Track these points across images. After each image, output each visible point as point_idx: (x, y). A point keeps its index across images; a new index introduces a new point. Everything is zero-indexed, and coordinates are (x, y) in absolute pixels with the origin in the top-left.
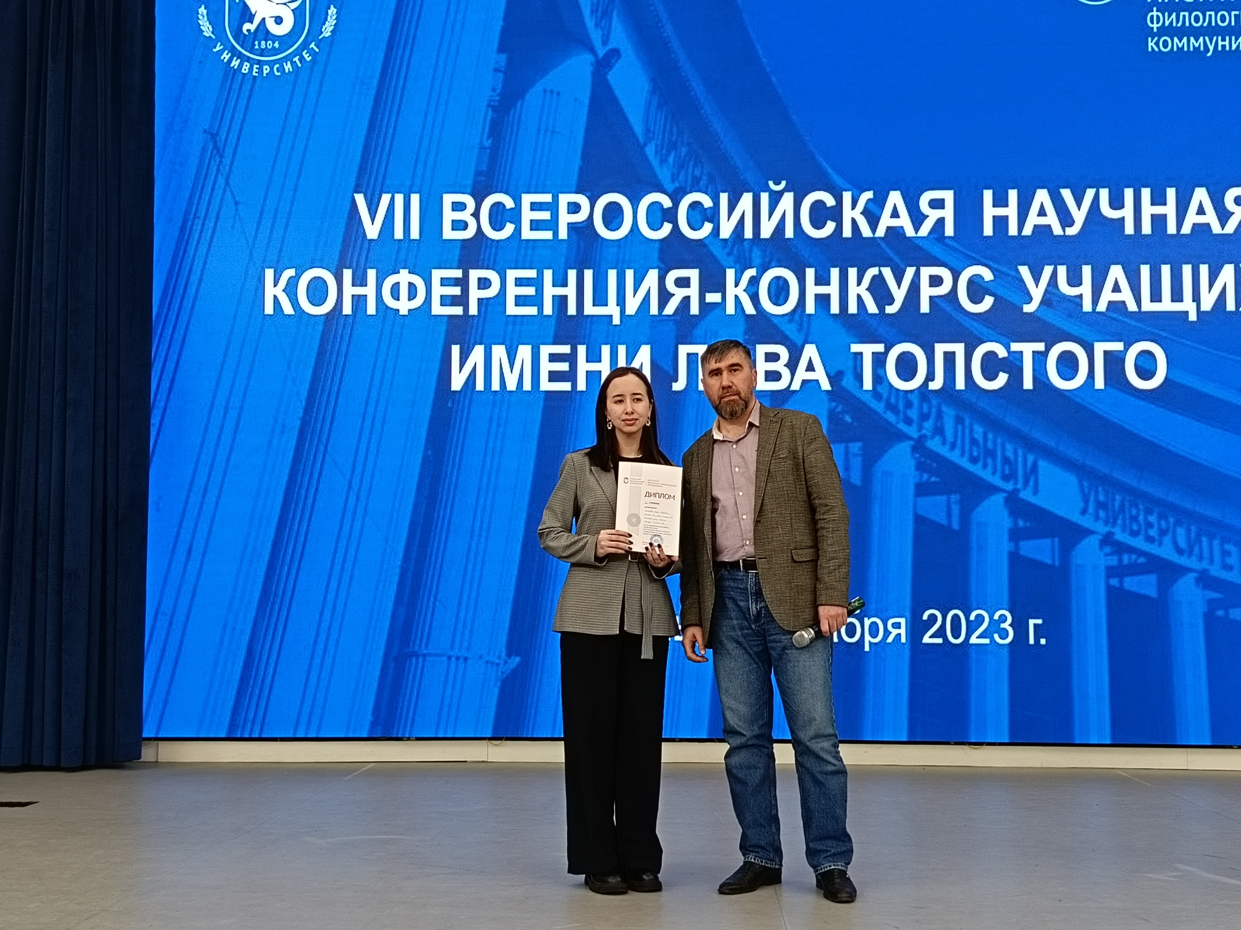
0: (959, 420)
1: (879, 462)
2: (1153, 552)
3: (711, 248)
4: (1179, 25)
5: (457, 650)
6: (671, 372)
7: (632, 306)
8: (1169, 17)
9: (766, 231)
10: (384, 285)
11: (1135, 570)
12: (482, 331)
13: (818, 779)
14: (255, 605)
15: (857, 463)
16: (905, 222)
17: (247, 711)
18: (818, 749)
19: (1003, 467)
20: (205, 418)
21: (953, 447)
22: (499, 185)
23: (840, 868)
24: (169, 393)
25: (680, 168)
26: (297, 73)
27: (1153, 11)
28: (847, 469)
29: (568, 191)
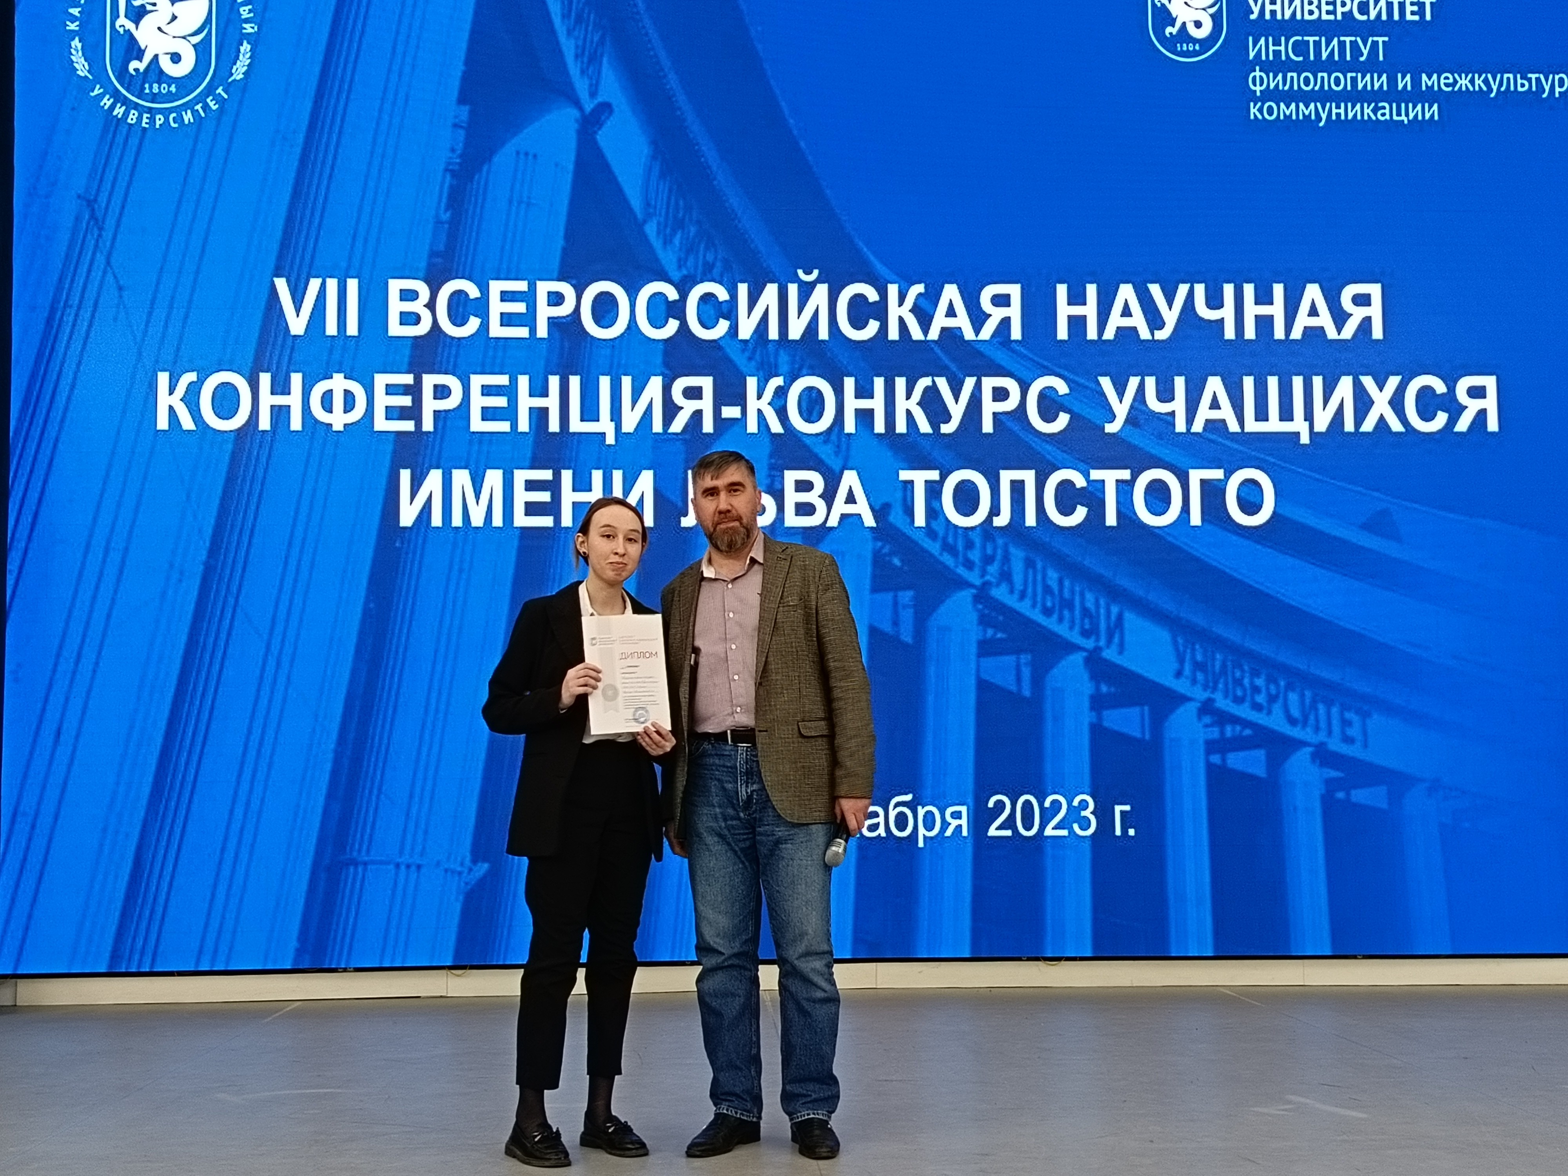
0: (1029, 564)
1: (935, 615)
2: (1260, 722)
3: (728, 350)
4: (1286, 88)
5: (407, 857)
6: (680, 504)
7: (630, 421)
8: (1274, 78)
9: (796, 331)
10: (312, 393)
11: (1240, 744)
12: (440, 452)
13: (803, 1007)
14: (144, 802)
15: (907, 616)
16: (962, 321)
17: (134, 938)
18: (809, 970)
19: (1082, 620)
20: (79, 564)
21: (1023, 596)
22: (461, 268)
23: (821, 1117)
24: (32, 530)
25: (689, 251)
26: (200, 124)
27: (1255, 71)
28: (896, 623)
29: (549, 277)
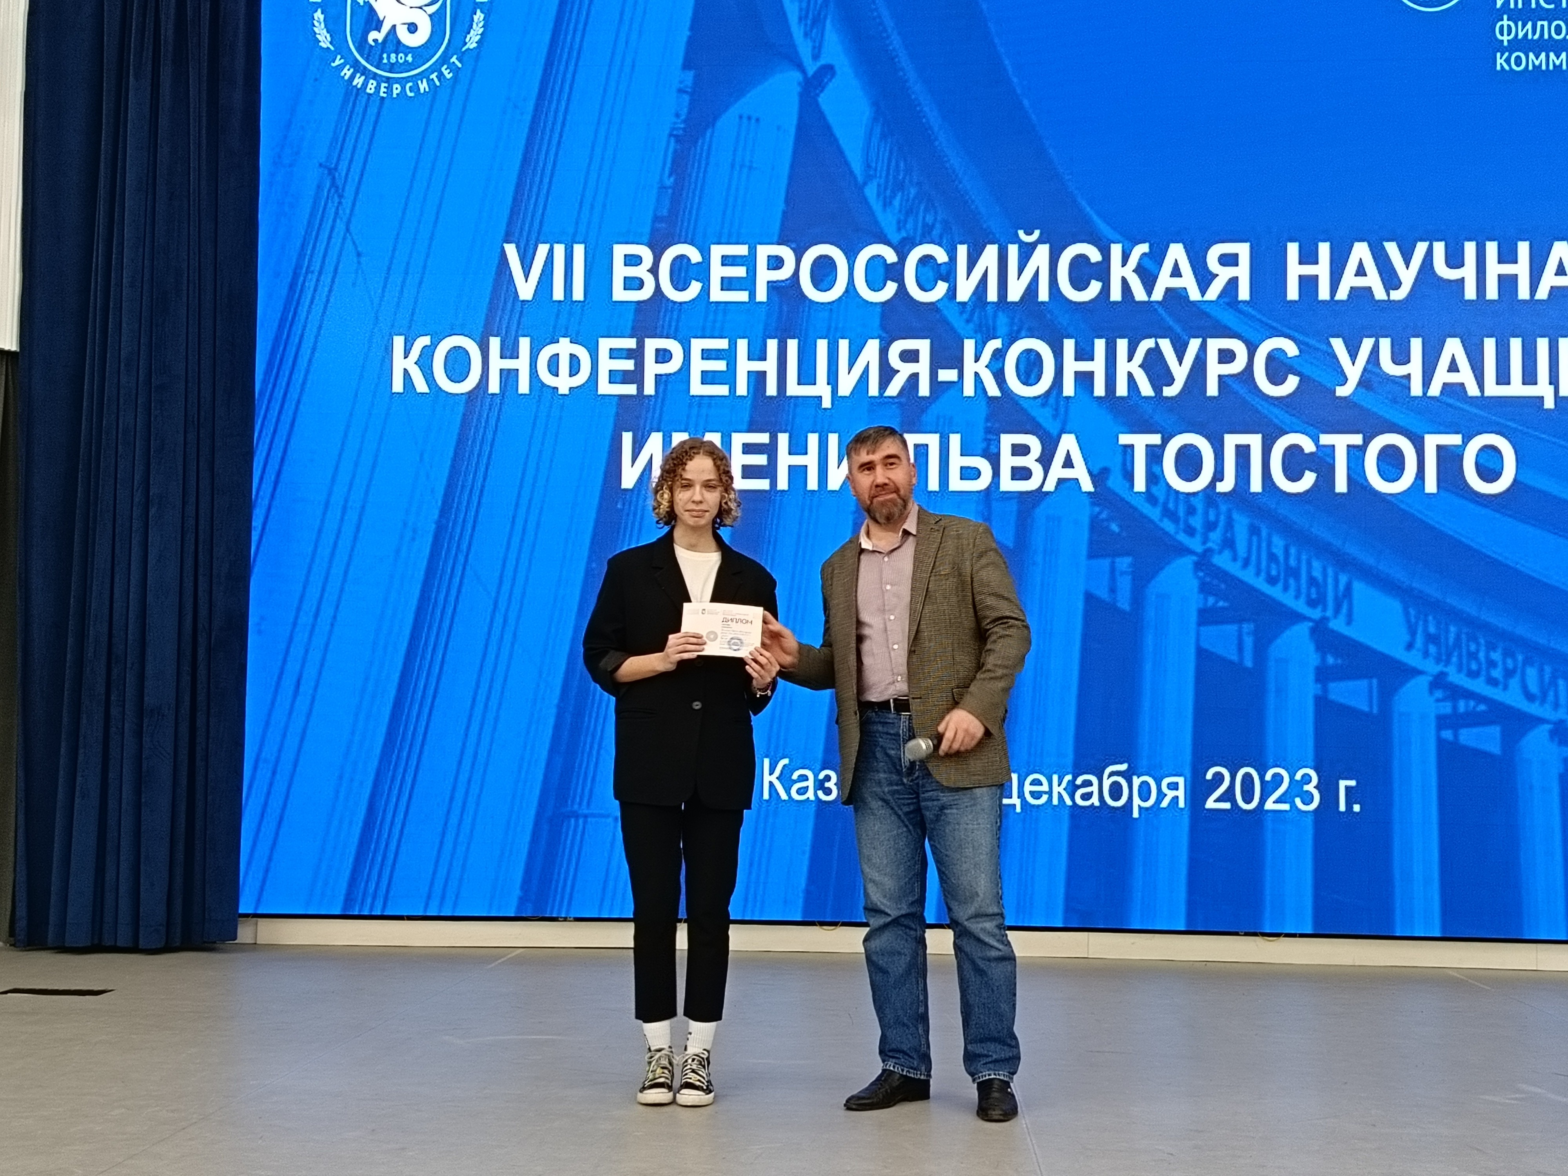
0: (1254, 531)
1: (1153, 582)
2: (1496, 697)
3: (945, 312)
4: (1536, 37)
7: (847, 384)
8: (1524, 26)
9: (1015, 293)
10: (540, 357)
11: (1473, 720)
12: (661, 415)
13: (979, 966)
14: (378, 751)
15: (1125, 584)
16: (1188, 282)
17: (367, 882)
18: (979, 930)
19: (1309, 588)
20: (318, 521)
21: (1246, 563)
22: (683, 233)
23: (1002, 1078)
25: (909, 212)
26: (436, 92)
27: (1502, 20)
28: (1113, 590)
29: (769, 241)
